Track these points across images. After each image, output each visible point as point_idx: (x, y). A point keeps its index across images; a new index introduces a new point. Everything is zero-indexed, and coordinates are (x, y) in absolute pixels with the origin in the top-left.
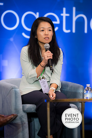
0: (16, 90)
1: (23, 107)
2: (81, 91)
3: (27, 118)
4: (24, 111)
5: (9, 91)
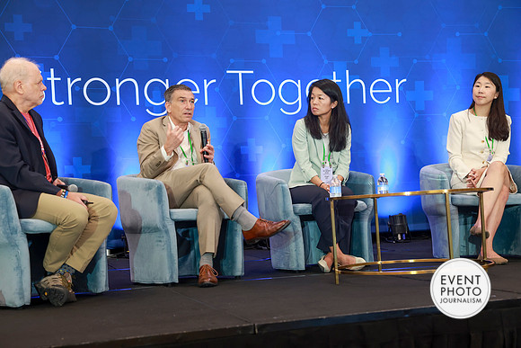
0: (283, 185)
1: (294, 208)
3: (300, 222)
4: (295, 213)
5: (275, 187)
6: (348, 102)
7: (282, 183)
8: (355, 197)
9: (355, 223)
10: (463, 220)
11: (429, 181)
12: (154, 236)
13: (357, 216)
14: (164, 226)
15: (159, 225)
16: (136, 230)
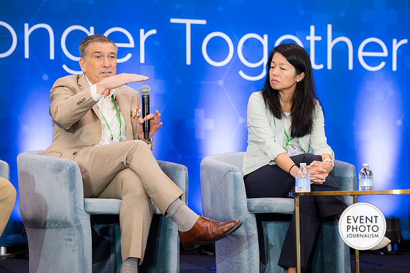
0: (236, 173)
1: (248, 203)
2: (350, 174)
4: (250, 211)
5: (224, 175)
6: (329, 67)
7: (233, 170)
12: (63, 233)
14: (76, 220)
15: (70, 219)
16: (39, 224)
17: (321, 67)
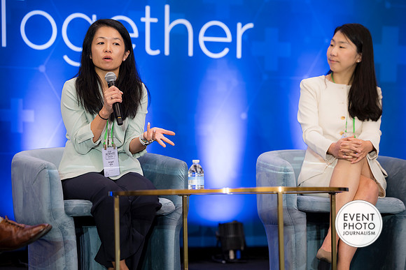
0: (52, 171)
1: (66, 205)
2: (182, 173)
3: (74, 228)
4: (68, 214)
5: (38, 173)
6: (167, 52)
7: (49, 168)
8: (156, 192)
9: (156, 231)
10: (315, 233)
11: (268, 175)
13: (160, 221)
17: (157, 52)
